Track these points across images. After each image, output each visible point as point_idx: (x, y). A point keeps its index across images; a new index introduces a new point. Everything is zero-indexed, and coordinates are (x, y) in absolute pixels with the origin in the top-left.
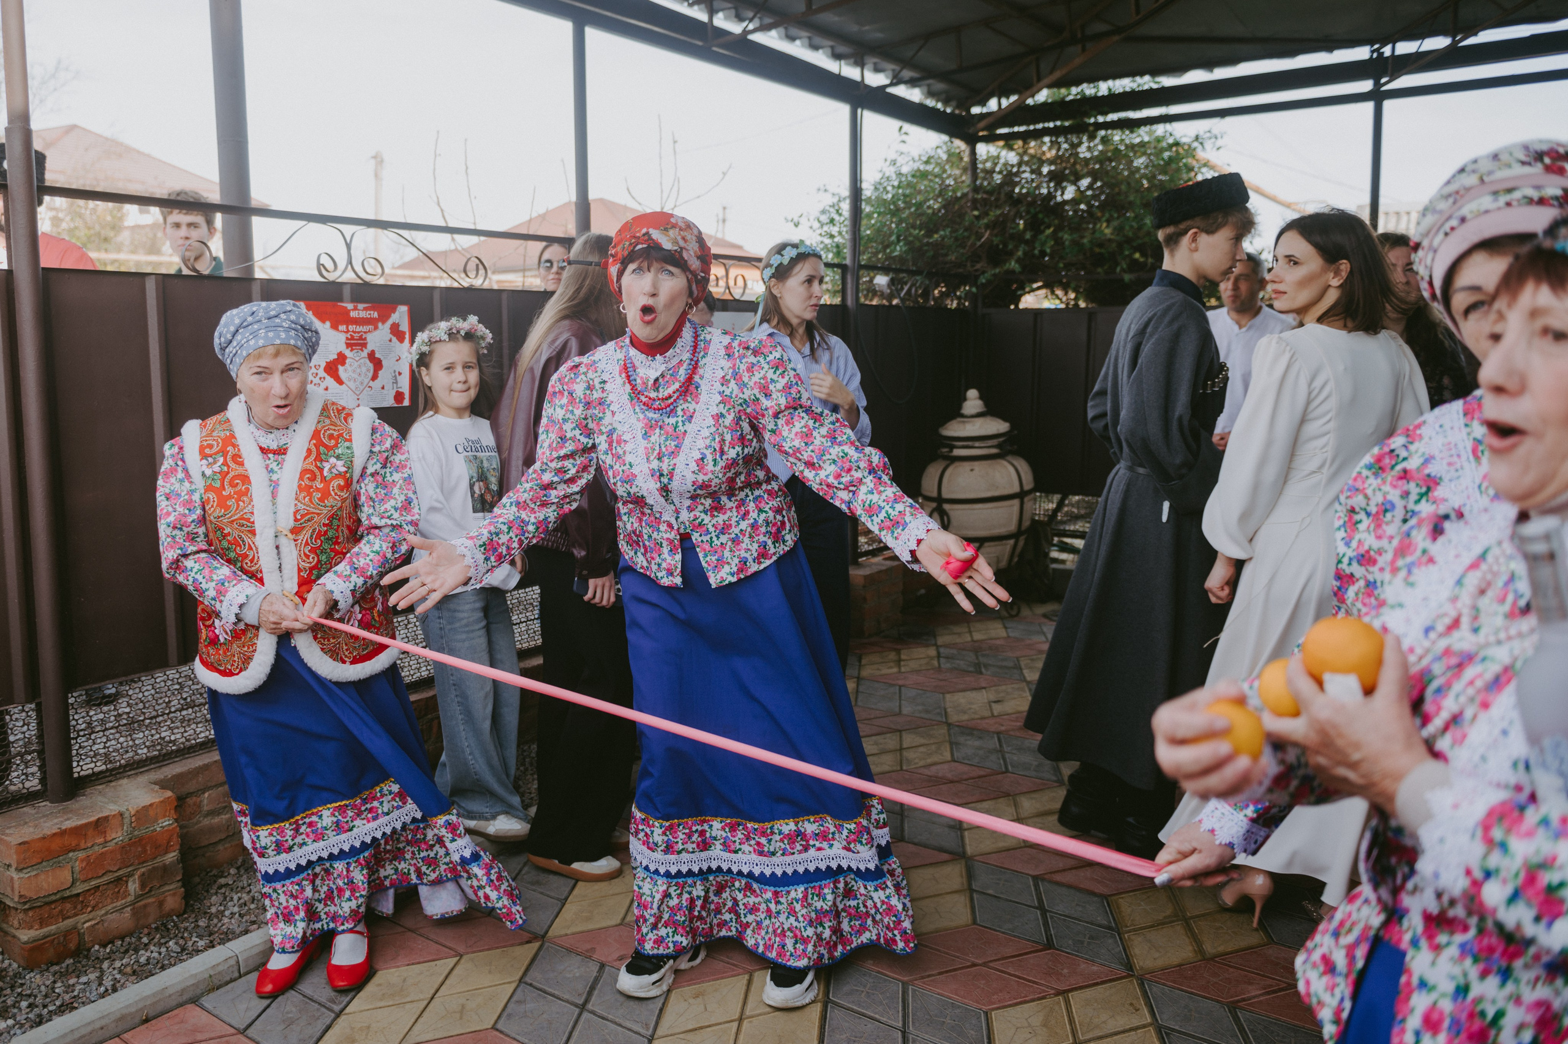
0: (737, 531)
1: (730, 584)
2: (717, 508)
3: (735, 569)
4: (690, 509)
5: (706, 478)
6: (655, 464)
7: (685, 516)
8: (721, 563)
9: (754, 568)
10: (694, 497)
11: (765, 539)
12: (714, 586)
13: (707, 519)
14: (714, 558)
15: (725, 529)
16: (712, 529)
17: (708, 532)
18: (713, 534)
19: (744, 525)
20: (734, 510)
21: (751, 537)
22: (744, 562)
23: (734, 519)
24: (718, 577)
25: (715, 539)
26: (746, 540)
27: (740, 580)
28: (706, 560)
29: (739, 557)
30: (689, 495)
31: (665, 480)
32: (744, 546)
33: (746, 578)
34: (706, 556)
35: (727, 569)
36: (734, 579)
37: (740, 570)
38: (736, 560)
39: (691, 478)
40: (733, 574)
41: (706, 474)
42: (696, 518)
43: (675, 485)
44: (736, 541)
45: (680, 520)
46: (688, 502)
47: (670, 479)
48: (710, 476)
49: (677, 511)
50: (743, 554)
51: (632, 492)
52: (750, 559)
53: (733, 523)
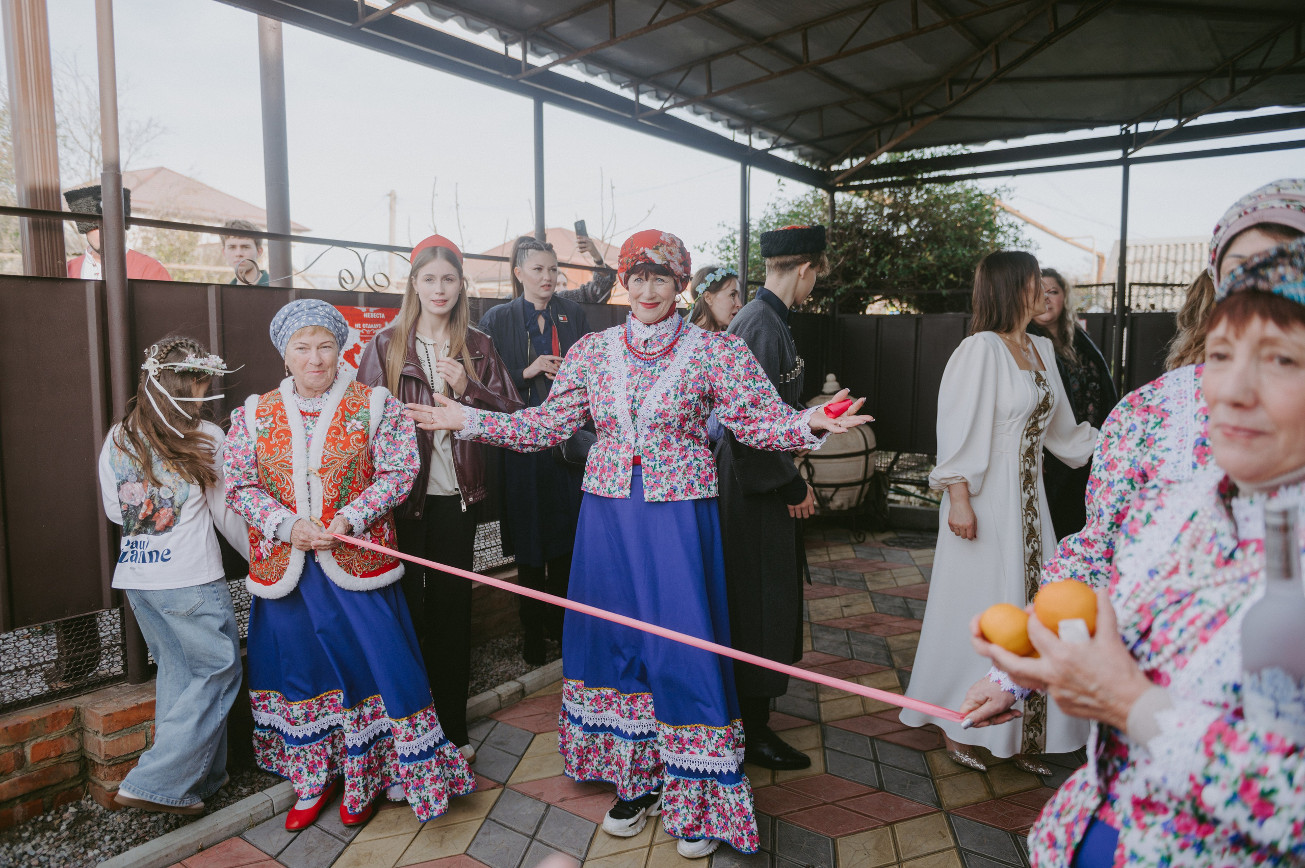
0: (675, 466)
1: (659, 502)
2: (666, 444)
3: (666, 493)
4: (647, 438)
5: (666, 407)
6: (632, 392)
7: (642, 441)
8: (657, 484)
9: (680, 497)
10: (652, 428)
11: (694, 479)
12: (646, 500)
13: (656, 450)
14: (652, 480)
15: (668, 461)
16: (658, 458)
17: (654, 459)
18: (658, 463)
19: (681, 463)
20: (678, 451)
21: (684, 473)
22: (674, 490)
23: (676, 457)
24: (652, 494)
25: (658, 466)
26: (680, 474)
27: (667, 502)
28: (646, 479)
29: (671, 485)
30: (649, 423)
31: (636, 405)
32: (677, 478)
33: (673, 502)
34: (647, 476)
35: (660, 490)
36: (663, 500)
37: (669, 495)
38: (669, 487)
39: (655, 406)
40: (663, 496)
41: (667, 404)
42: (649, 446)
43: (641, 412)
44: (672, 473)
45: (637, 444)
46: (647, 431)
47: (640, 405)
48: (670, 406)
49: (637, 436)
50: (675, 484)
51: (609, 412)
52: (679, 490)
53: (674, 459)
